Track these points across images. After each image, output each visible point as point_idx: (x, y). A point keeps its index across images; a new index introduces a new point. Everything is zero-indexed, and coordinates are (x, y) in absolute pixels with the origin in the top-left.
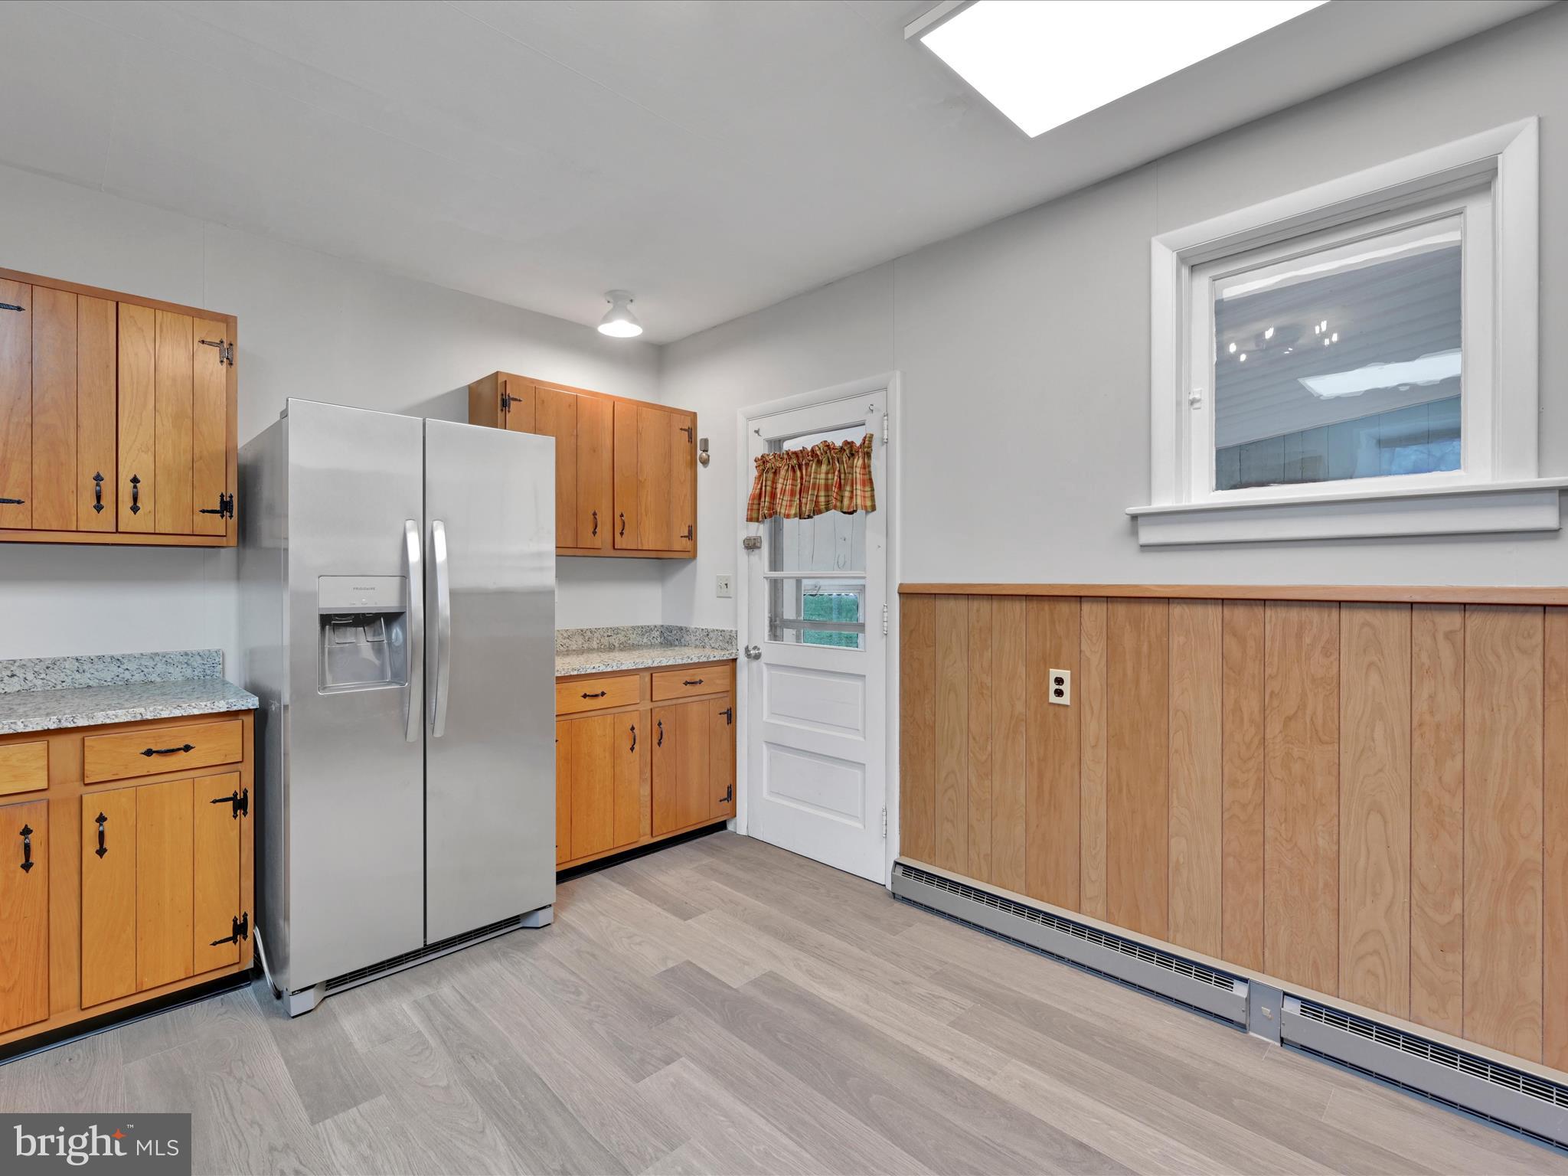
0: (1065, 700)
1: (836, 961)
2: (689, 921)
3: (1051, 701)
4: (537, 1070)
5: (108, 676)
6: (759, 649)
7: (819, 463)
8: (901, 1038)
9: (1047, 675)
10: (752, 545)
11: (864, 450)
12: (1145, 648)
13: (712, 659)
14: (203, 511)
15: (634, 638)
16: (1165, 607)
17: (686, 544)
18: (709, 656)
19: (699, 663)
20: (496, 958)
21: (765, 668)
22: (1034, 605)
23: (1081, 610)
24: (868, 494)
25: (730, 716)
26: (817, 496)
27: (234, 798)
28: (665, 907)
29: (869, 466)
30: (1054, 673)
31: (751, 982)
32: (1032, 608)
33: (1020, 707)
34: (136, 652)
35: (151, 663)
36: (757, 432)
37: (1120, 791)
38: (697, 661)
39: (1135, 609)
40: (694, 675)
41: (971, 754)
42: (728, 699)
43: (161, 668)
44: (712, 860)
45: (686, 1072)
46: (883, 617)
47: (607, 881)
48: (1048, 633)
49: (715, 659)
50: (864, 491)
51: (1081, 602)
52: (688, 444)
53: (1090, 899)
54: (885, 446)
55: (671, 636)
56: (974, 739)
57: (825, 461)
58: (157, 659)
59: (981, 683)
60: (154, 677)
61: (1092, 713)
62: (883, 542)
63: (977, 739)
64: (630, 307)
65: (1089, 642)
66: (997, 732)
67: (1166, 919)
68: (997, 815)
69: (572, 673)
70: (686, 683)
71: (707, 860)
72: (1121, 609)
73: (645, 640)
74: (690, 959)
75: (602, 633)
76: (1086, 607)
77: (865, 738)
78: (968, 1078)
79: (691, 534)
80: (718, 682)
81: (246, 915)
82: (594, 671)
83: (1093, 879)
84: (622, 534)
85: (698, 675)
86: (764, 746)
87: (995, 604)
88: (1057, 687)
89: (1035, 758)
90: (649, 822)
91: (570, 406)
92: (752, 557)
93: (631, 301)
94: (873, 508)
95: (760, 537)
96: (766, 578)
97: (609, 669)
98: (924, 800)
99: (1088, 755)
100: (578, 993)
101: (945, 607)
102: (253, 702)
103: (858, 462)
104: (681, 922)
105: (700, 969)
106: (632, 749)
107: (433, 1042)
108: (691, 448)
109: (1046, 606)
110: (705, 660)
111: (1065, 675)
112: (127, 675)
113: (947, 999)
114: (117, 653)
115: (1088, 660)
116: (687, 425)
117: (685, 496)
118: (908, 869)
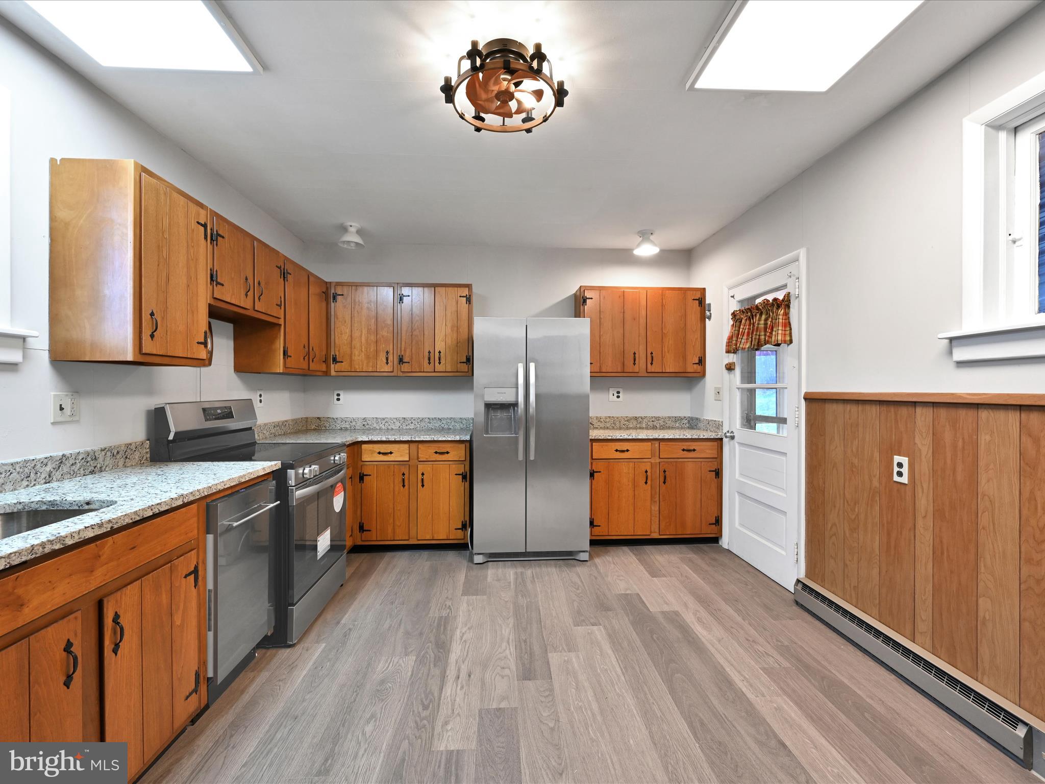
0: (904, 479)
1: (720, 619)
2: (655, 578)
3: (895, 479)
4: (541, 608)
5: (437, 425)
6: (733, 433)
7: (761, 314)
8: (722, 661)
9: (892, 460)
10: (730, 368)
11: (785, 304)
12: (960, 444)
13: (702, 437)
14: (460, 363)
15: (669, 423)
16: (975, 412)
17: (698, 368)
18: (700, 435)
19: (691, 438)
20: (556, 567)
21: (737, 445)
22: (884, 408)
23: (915, 412)
24: (788, 332)
25: (718, 473)
26: (759, 335)
27: (462, 474)
28: (648, 569)
29: (788, 314)
30: (897, 459)
31: (662, 612)
32: (884, 410)
33: (876, 483)
34: (446, 417)
35: (450, 421)
36: (733, 297)
37: (942, 553)
38: (690, 437)
39: (953, 412)
40: (689, 446)
41: (846, 514)
42: (716, 463)
43: (453, 423)
44: (694, 555)
45: (599, 633)
46: (795, 415)
47: (629, 551)
48: (894, 430)
49: (704, 437)
50: (785, 331)
51: (915, 406)
52: (699, 308)
53: (921, 633)
54: (797, 300)
55: (693, 423)
56: (847, 502)
57: (764, 311)
58: (452, 420)
59: (852, 463)
60: (450, 427)
61: (923, 492)
62: (796, 364)
63: (849, 502)
64: (652, 237)
65: (920, 436)
66: (861, 499)
67: (975, 662)
68: (861, 559)
69: (608, 438)
70: (684, 450)
71: (692, 556)
72: (943, 412)
73: (677, 425)
74: (639, 593)
75: (649, 419)
76: (919, 410)
77: (787, 494)
78: (744, 692)
79: (702, 361)
80: (707, 451)
81: (466, 521)
82: (621, 438)
83: (924, 619)
84: (652, 364)
85: (692, 446)
86: (736, 494)
87: (860, 407)
88: (898, 469)
89: (885, 522)
90: (658, 526)
91: (620, 297)
92: (731, 375)
93: (652, 234)
94: (791, 342)
95: (734, 363)
96: (738, 388)
97: (630, 437)
98: (819, 541)
99: (920, 523)
100: (578, 589)
101: (830, 408)
102: (468, 438)
103: (781, 312)
104: (650, 578)
105: (641, 598)
106: (646, 483)
107: (512, 586)
108: (701, 310)
109: (892, 409)
110: (696, 437)
111: (905, 460)
112: (443, 425)
113: (773, 657)
114: (440, 417)
115: (920, 450)
116: (698, 296)
117: (697, 339)
118: (805, 587)
